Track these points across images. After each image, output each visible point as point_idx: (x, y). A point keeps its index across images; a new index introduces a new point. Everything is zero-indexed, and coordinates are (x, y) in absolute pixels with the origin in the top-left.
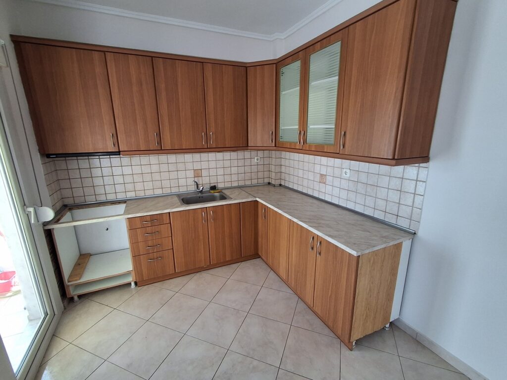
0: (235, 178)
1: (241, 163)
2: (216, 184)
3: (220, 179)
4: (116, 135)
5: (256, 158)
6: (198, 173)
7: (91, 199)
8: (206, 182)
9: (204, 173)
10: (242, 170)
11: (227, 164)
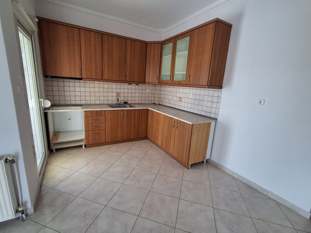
0: (137, 99)
1: (140, 91)
2: (127, 101)
3: (129, 99)
4: (81, 70)
5: (148, 90)
6: (118, 94)
7: (63, 102)
8: (122, 99)
9: (122, 95)
10: (140, 95)
11: (134, 91)
